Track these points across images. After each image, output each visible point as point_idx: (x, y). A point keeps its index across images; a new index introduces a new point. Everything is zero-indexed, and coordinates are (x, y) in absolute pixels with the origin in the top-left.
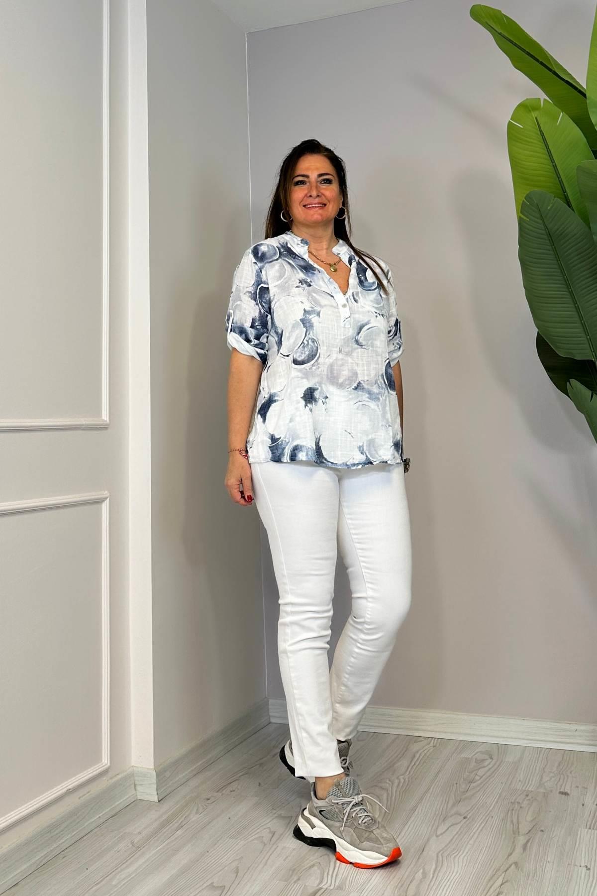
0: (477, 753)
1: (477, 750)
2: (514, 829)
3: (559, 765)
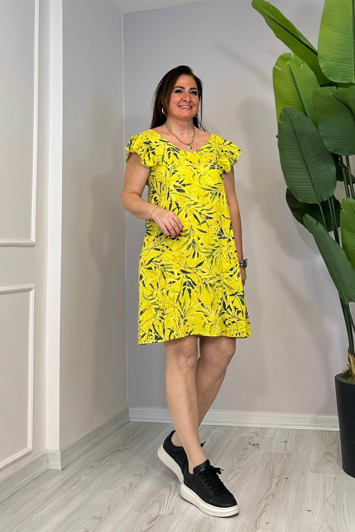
0: (250, 433)
1: (249, 432)
2: (271, 475)
3: (295, 438)
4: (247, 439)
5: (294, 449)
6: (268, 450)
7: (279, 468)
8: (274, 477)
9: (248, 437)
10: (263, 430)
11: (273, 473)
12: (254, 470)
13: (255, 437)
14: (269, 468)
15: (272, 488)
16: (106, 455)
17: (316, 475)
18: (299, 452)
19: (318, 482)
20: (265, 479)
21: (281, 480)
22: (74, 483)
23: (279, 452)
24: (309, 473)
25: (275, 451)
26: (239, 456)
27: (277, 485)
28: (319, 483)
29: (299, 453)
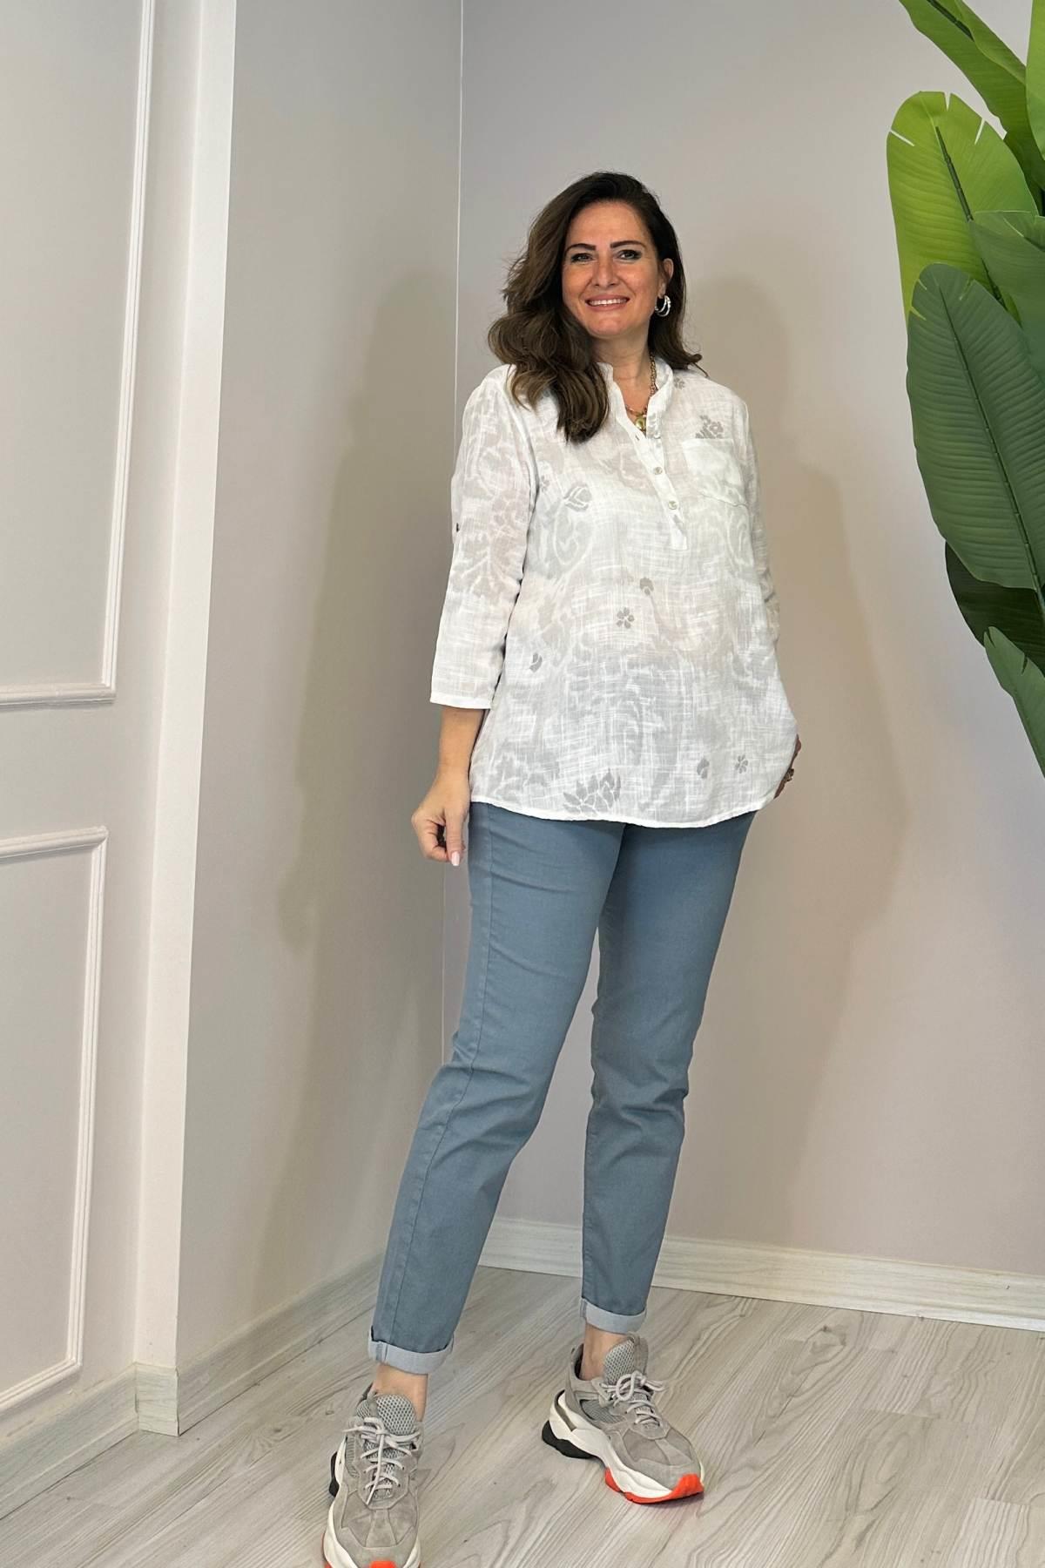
0: (819, 1331)
2: (850, 1500)
3: (967, 1359)
4: (807, 1353)
5: (952, 1401)
6: (866, 1399)
7: (884, 1474)
8: (857, 1506)
9: (810, 1348)
10: (868, 1322)
11: (859, 1493)
12: (798, 1477)
13: (834, 1346)
14: (850, 1474)
15: (841, 1550)
16: (333, 1388)
17: (999, 1508)
18: (964, 1414)
19: (1001, 1535)
20: (827, 1513)
21: (877, 1522)
22: (204, 1490)
23: (899, 1412)
24: (979, 1500)
25: (887, 1407)
26: (764, 1417)
27: (860, 1539)
28: (1001, 1541)
29: (962, 1420)
